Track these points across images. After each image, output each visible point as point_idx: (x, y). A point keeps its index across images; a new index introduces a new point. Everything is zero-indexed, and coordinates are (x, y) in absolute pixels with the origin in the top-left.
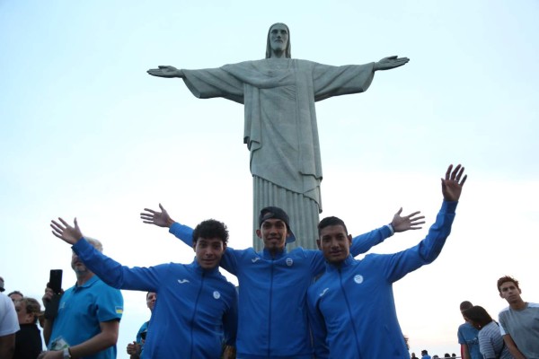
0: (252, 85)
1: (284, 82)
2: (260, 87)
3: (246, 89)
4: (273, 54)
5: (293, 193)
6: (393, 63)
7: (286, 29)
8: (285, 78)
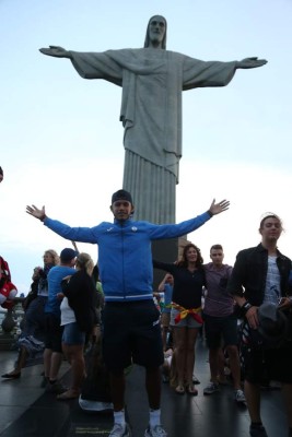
0: (130, 71)
1: (158, 71)
2: (137, 73)
3: (125, 74)
5: (157, 166)
6: (252, 63)
7: (164, 22)
8: (159, 67)
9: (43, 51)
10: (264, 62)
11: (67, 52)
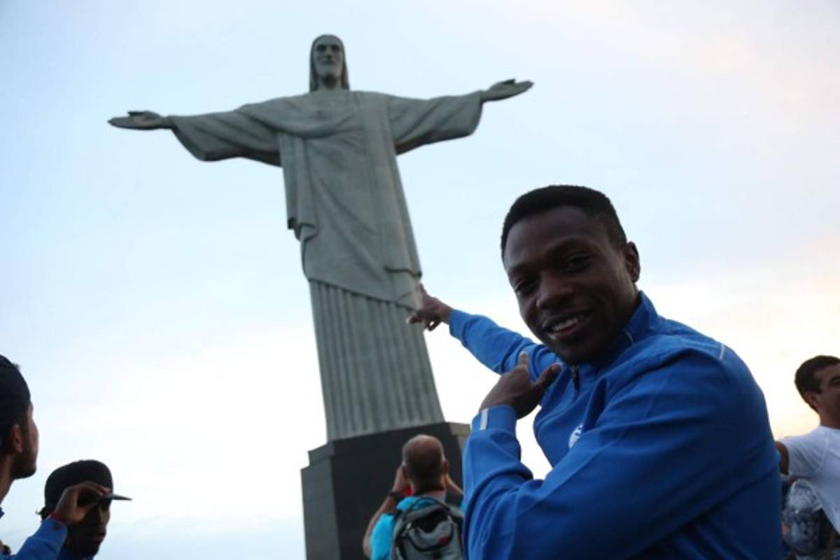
0: (292, 134)
1: (345, 126)
2: (306, 137)
4: (321, 83)
5: (379, 301)
7: (338, 44)
8: (345, 120)
9: (116, 122)
10: (527, 86)
11: (163, 119)
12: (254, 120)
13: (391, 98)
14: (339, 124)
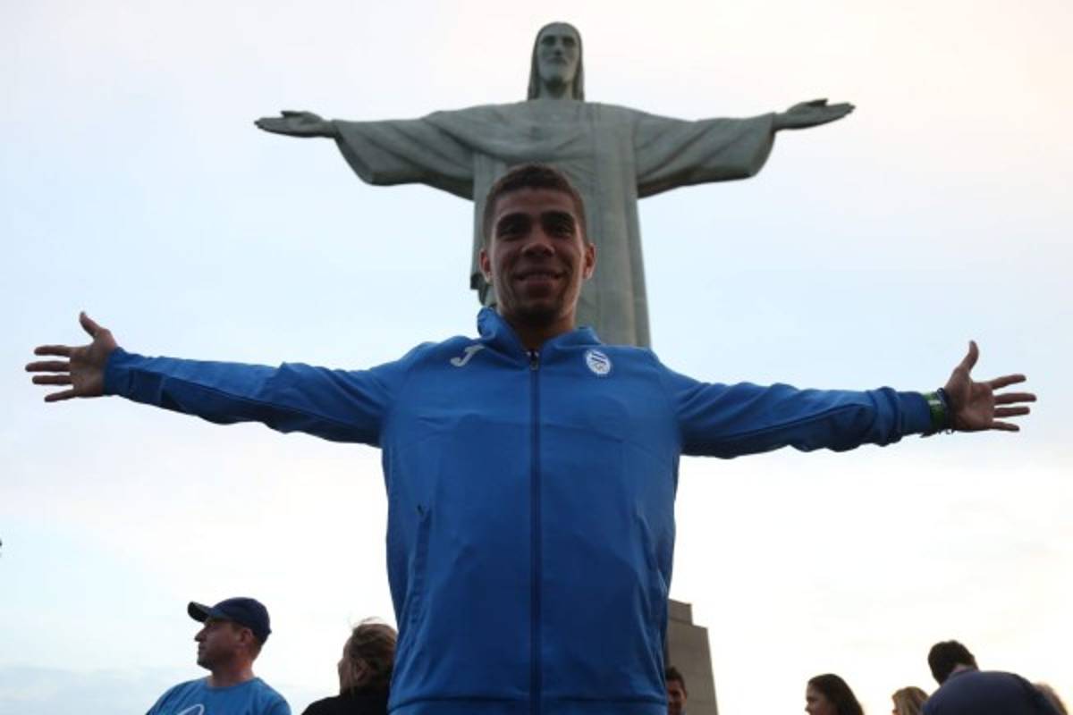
0: (493, 158)
1: (566, 151)
2: (511, 161)
3: (480, 167)
4: (544, 90)
7: (574, 36)
8: (570, 143)
9: (264, 124)
11: (326, 124)
12: (445, 133)
13: (641, 116)
14: (560, 148)
